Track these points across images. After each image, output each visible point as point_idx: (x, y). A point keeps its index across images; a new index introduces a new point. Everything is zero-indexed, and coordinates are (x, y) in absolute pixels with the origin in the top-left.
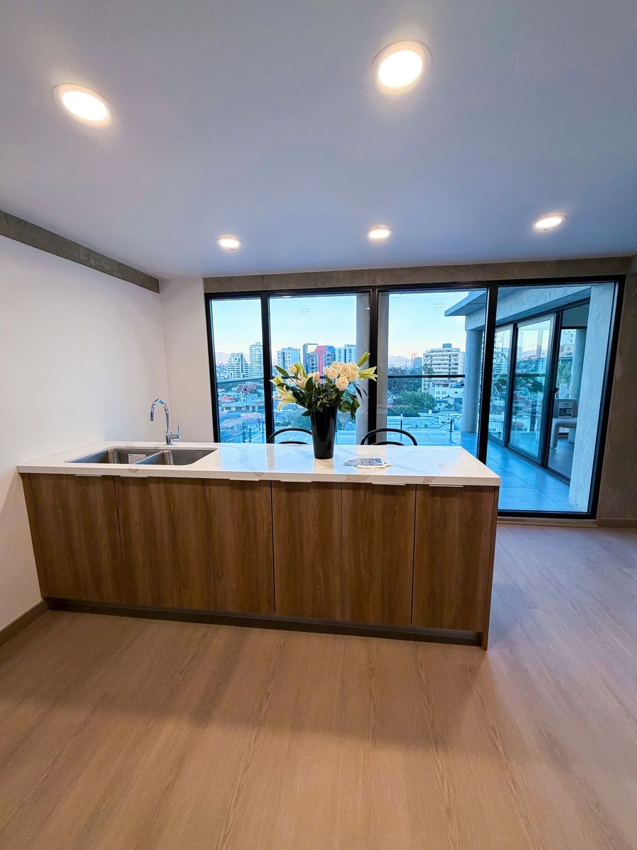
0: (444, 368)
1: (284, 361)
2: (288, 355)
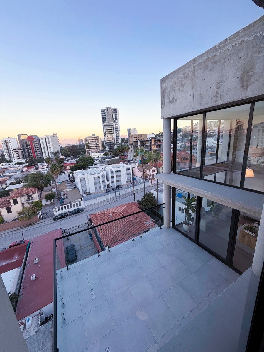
0: (94, 145)
1: (7, 145)
2: (9, 142)
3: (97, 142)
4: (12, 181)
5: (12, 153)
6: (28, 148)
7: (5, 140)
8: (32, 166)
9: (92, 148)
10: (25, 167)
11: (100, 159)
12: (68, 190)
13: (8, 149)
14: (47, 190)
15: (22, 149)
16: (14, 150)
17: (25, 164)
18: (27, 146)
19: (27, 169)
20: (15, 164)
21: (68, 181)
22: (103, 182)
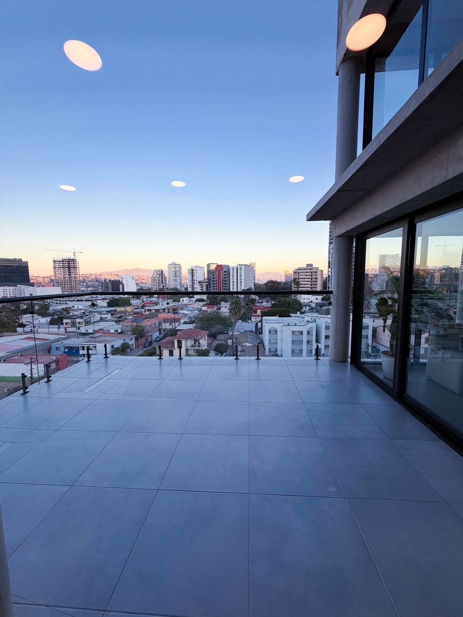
0: (308, 281)
1: (193, 276)
2: (196, 272)
3: (314, 276)
4: (185, 321)
5: (196, 286)
6: (214, 281)
7: (192, 270)
8: (213, 305)
9: (304, 287)
10: (205, 305)
11: (313, 305)
12: (248, 344)
13: (193, 280)
14: (221, 339)
15: (207, 282)
16: (199, 282)
17: (206, 301)
18: (214, 278)
19: (206, 308)
20: (196, 301)
21: (252, 331)
22: (308, 342)
